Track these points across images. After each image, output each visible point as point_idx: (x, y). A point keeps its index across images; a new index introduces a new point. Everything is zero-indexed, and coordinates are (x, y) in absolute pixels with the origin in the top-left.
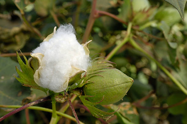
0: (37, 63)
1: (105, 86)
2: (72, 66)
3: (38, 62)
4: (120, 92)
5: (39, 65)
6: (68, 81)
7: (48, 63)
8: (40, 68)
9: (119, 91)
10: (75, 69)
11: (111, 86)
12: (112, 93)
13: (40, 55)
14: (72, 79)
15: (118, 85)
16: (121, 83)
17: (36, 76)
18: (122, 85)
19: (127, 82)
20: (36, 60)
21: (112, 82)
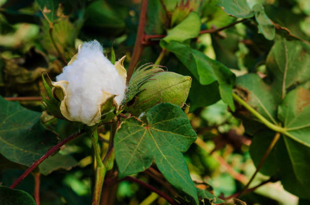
0: (61, 92)
1: (159, 90)
2: (103, 91)
3: (63, 92)
4: (179, 94)
5: (64, 95)
6: (100, 109)
7: (73, 91)
8: (65, 97)
9: (177, 92)
10: (106, 93)
11: (166, 88)
12: (169, 96)
13: (64, 82)
14: (104, 107)
15: (174, 85)
16: (176, 83)
17: (62, 107)
18: (179, 85)
19: (184, 81)
20: (59, 89)
21: (166, 83)
